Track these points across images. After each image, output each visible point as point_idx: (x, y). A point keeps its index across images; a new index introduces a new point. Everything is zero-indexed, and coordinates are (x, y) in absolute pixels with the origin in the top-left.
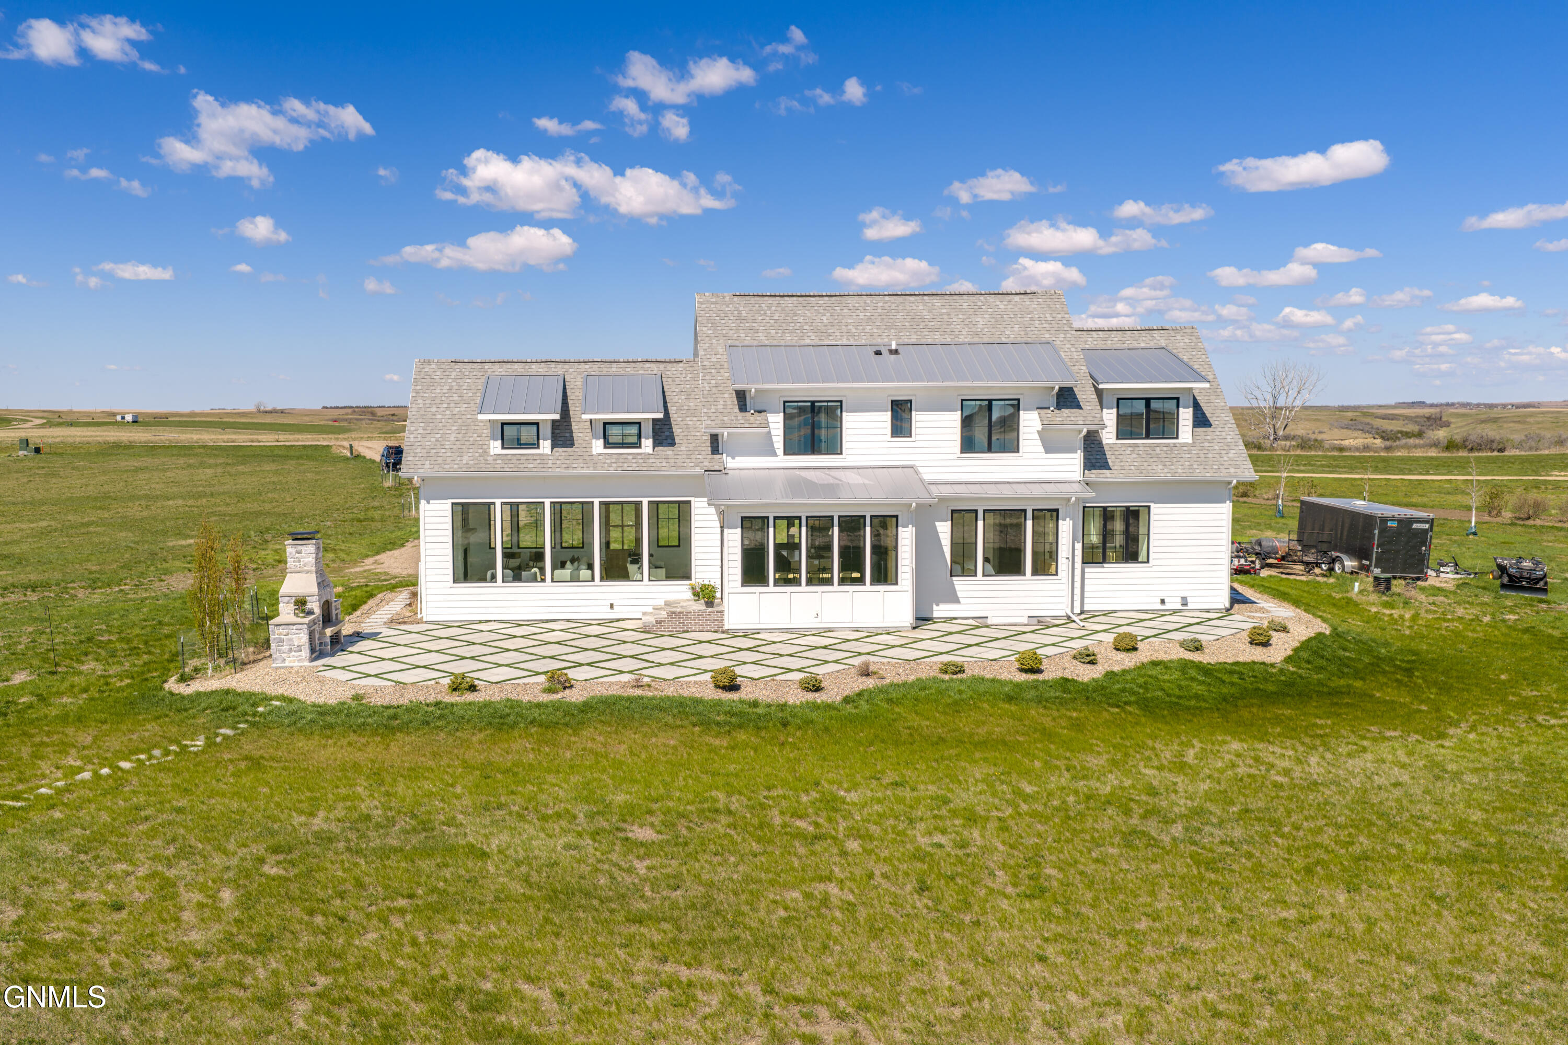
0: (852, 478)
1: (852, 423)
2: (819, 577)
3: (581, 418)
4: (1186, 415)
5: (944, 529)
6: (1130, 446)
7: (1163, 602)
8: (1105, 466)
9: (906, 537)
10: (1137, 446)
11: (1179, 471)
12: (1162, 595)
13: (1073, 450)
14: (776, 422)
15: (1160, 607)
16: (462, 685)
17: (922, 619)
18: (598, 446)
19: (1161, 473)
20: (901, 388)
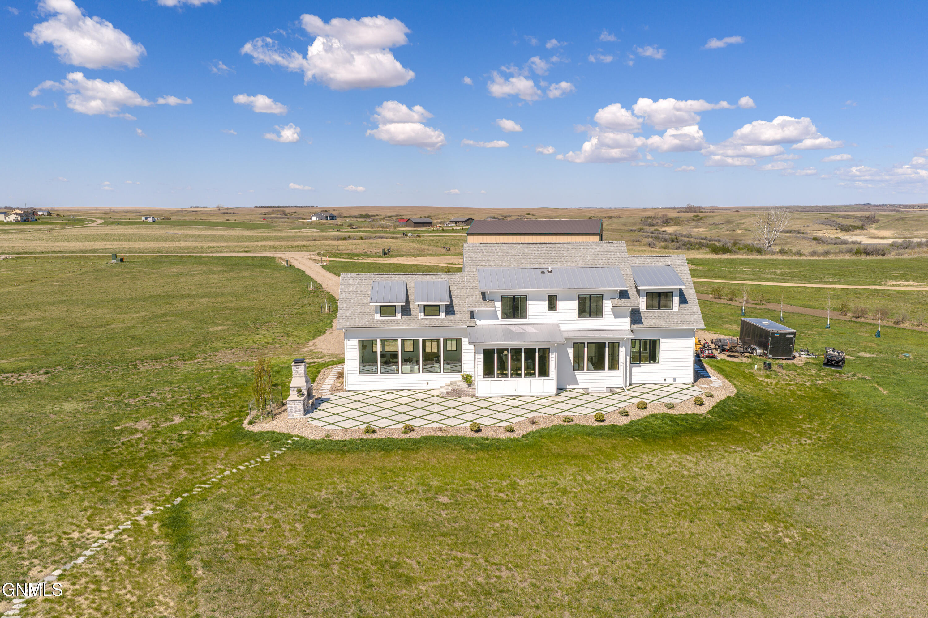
0: (530, 329)
1: (530, 305)
2: (516, 373)
3: (415, 304)
4: (676, 300)
5: (571, 351)
6: (651, 313)
7: (665, 380)
8: (641, 322)
9: (553, 358)
10: (655, 312)
11: (673, 324)
12: (665, 377)
13: (625, 317)
14: (498, 305)
15: (664, 382)
16: (370, 430)
17: (561, 389)
18: (421, 316)
19: (664, 324)
20: (552, 291)
